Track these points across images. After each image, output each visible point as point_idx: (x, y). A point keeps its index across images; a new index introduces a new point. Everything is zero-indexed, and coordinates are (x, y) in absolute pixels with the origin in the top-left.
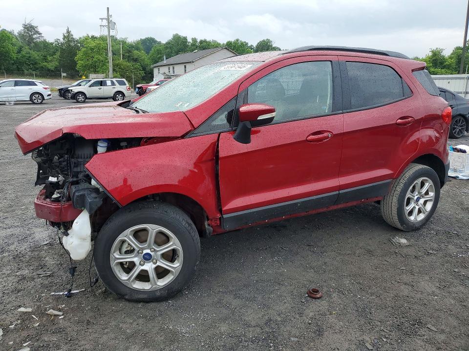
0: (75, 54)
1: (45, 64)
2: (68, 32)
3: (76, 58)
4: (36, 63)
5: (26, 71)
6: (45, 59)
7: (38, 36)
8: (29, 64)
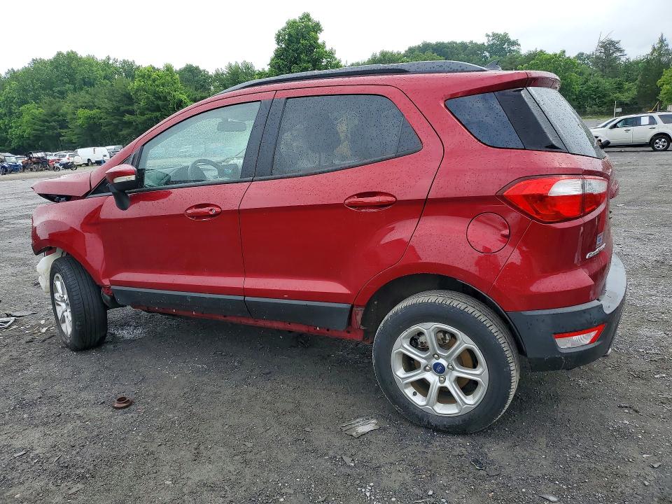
0: (660, 75)
1: (618, 95)
2: (662, 41)
3: (659, 82)
4: (604, 96)
5: (588, 109)
6: (619, 88)
7: (619, 54)
8: (595, 97)
